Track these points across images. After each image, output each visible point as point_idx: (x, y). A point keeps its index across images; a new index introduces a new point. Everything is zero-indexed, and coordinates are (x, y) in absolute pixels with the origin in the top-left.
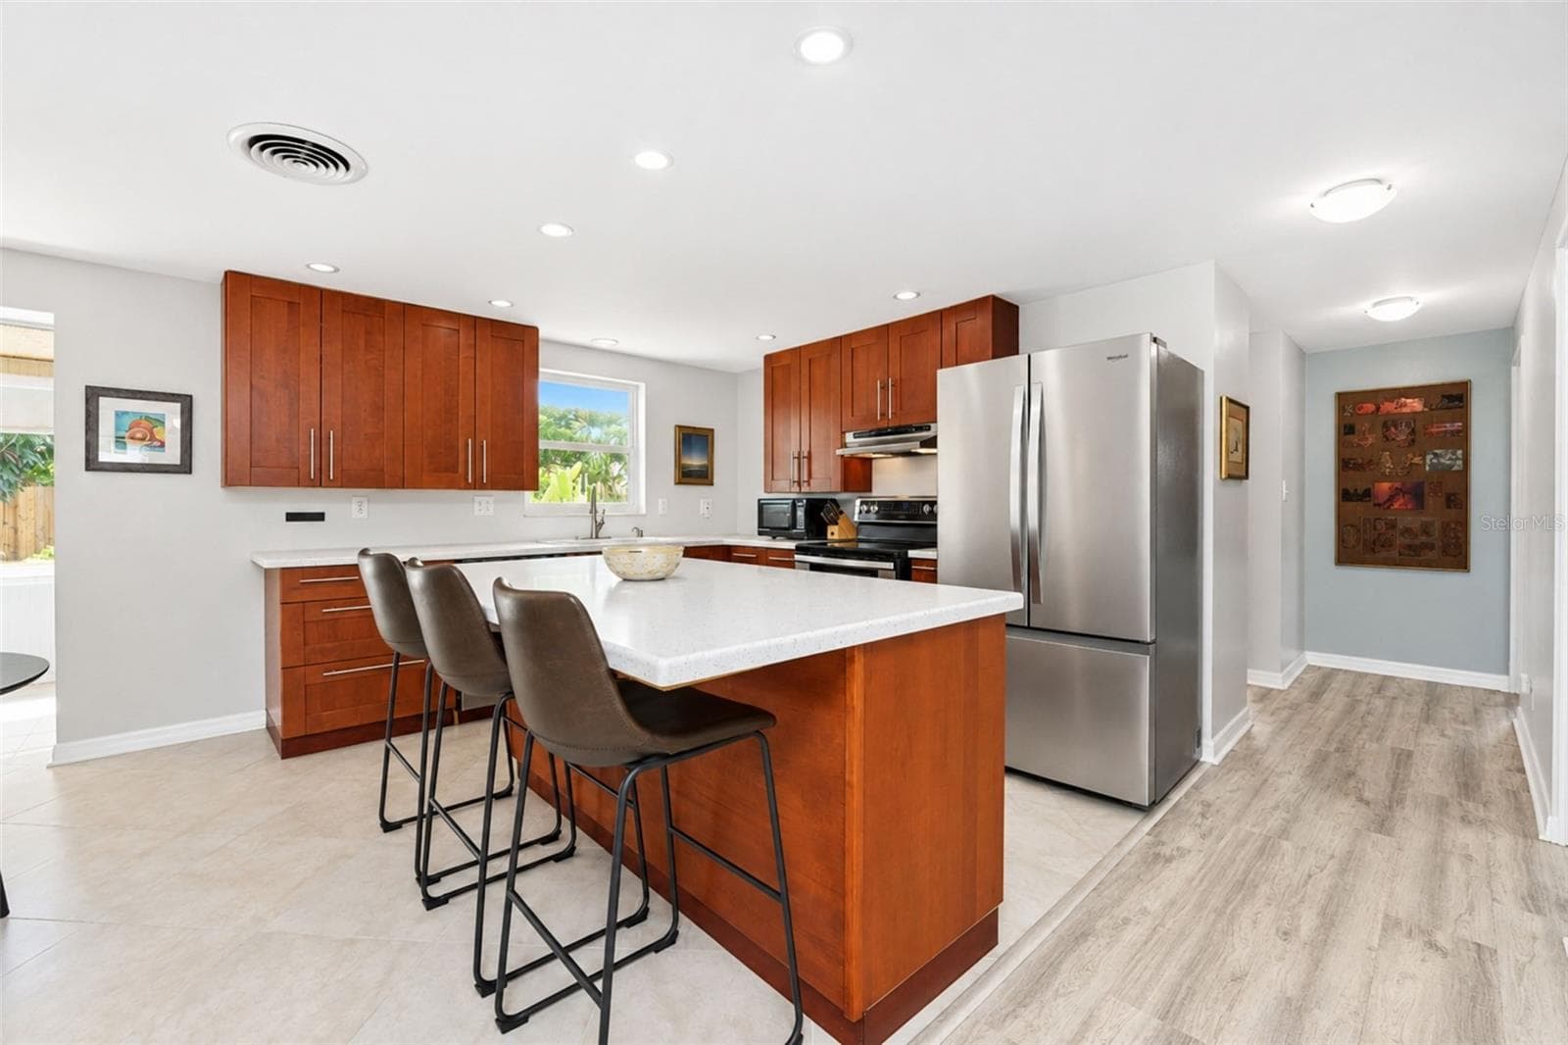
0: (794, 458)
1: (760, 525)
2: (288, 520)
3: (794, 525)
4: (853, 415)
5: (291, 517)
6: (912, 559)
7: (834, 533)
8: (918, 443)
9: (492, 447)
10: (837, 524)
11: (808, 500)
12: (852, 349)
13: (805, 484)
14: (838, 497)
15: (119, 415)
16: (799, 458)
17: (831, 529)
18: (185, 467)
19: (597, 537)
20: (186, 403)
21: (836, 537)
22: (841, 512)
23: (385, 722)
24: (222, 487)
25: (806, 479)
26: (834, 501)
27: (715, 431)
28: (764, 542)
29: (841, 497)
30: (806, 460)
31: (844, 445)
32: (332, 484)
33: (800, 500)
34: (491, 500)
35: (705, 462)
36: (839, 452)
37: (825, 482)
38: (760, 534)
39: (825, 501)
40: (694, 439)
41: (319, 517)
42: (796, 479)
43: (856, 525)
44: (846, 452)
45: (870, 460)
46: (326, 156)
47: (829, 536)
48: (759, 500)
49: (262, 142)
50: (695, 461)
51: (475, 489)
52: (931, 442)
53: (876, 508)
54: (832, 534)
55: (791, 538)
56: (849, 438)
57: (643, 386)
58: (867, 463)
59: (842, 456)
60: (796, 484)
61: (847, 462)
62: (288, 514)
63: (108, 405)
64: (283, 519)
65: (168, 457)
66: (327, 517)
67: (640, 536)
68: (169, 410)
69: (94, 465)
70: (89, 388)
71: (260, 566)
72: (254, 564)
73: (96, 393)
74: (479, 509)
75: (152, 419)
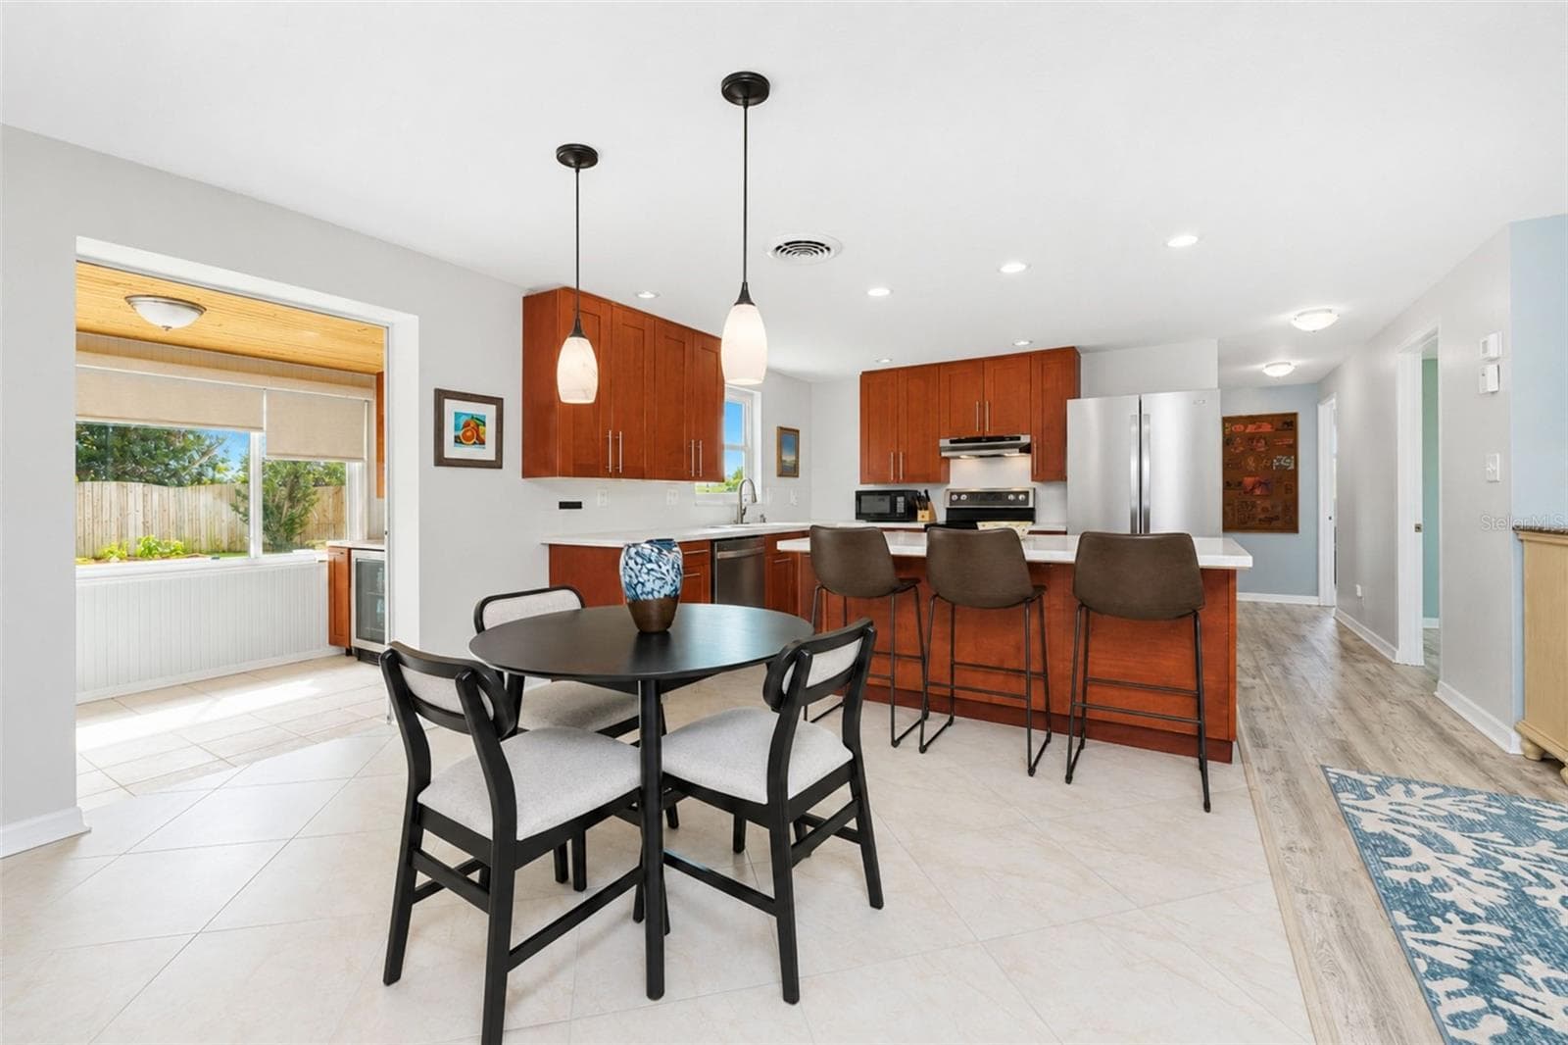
1: (859, 511)
3: (894, 511)
4: (950, 426)
5: (563, 505)
9: (703, 446)
10: (927, 509)
12: (950, 375)
15: (457, 415)
16: (896, 457)
17: (921, 513)
18: (496, 464)
19: (742, 523)
20: (498, 402)
22: (929, 500)
24: (523, 478)
25: (902, 474)
27: (800, 432)
30: (902, 459)
34: (676, 491)
35: (795, 458)
40: (788, 438)
41: (578, 505)
46: (815, 247)
48: (857, 492)
50: (789, 458)
53: (965, 497)
54: (923, 517)
57: (759, 394)
62: (561, 503)
63: (451, 406)
64: (558, 507)
65: (488, 453)
66: (583, 505)
67: (764, 521)
68: (489, 412)
69: (441, 460)
70: (439, 392)
71: (551, 544)
72: (544, 545)
73: (443, 395)
74: (670, 500)
75: (480, 422)
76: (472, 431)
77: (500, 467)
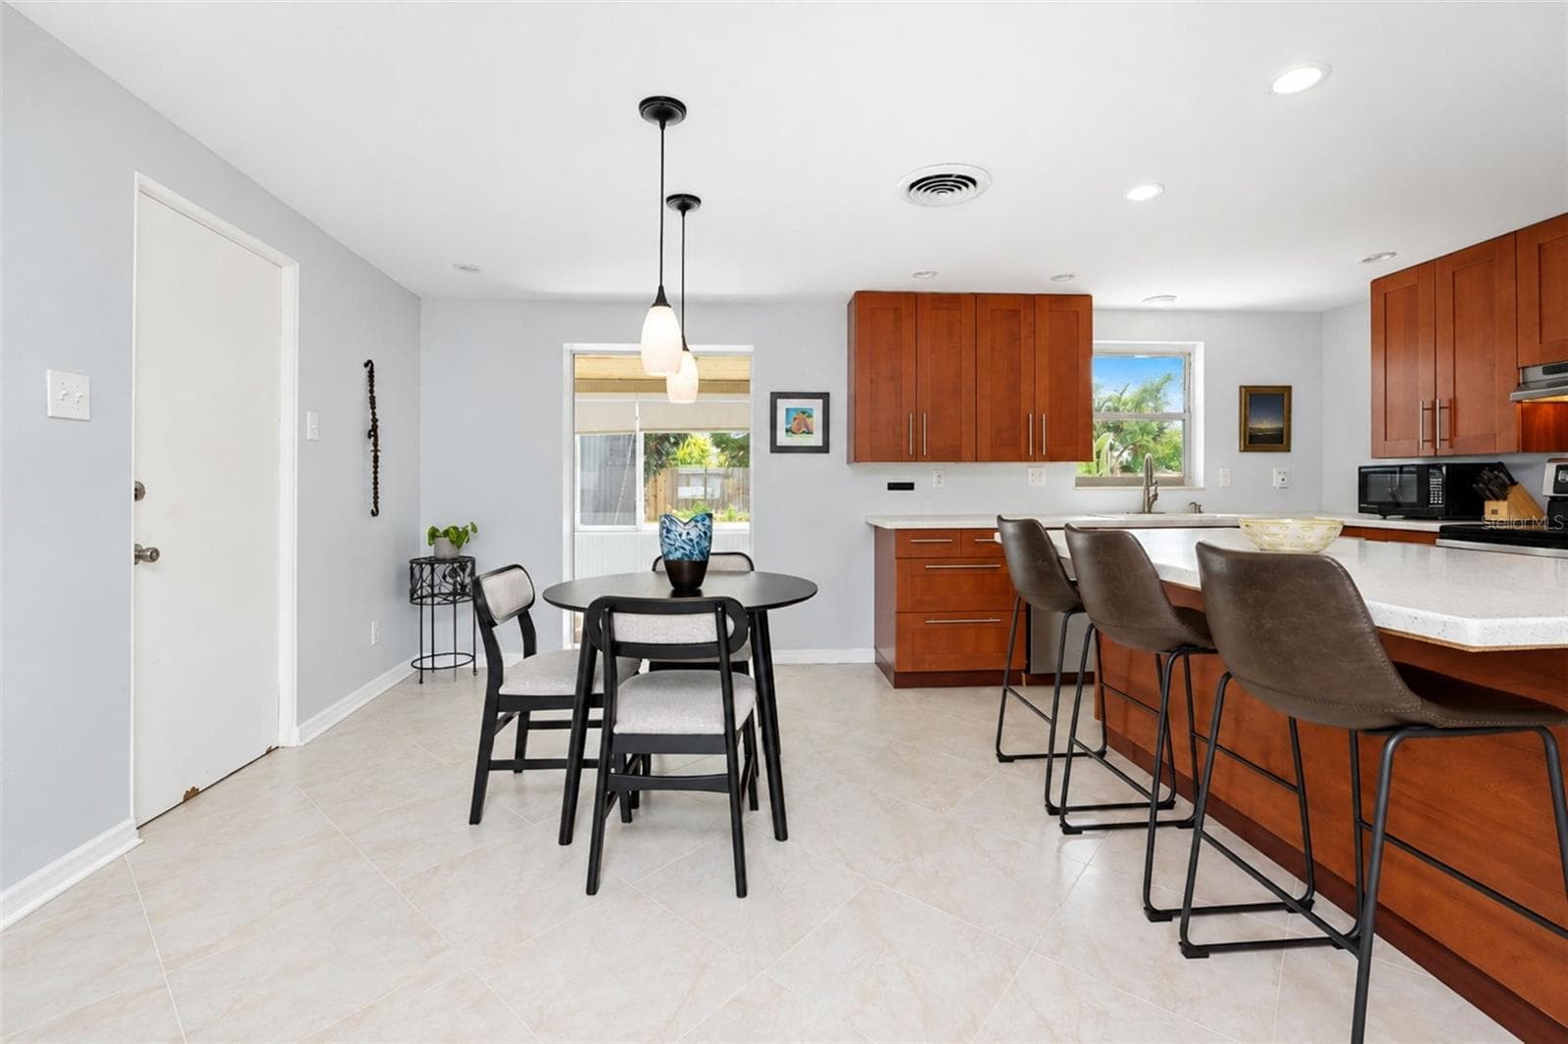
0: (1424, 409)
1: (1364, 500)
2: (889, 489)
3: (1423, 500)
4: (1540, 343)
5: (892, 487)
7: (1496, 513)
9: (1050, 420)
10: (1503, 498)
11: (1448, 466)
12: (1540, 246)
13: (1445, 444)
14: (1506, 460)
16: (1433, 409)
17: (1490, 506)
18: (824, 449)
19: (1150, 512)
20: (825, 397)
21: (1498, 517)
22: (1514, 483)
23: (1003, 671)
24: (848, 462)
25: (1446, 436)
26: (1500, 466)
27: (1294, 389)
28: (1375, 522)
29: (1515, 459)
30: (1446, 412)
31: (1523, 386)
32: (925, 459)
33: (1438, 467)
34: (1044, 470)
35: (1278, 425)
36: (1513, 396)
37: (1482, 440)
38: (1361, 510)
39: (1482, 467)
40: (1264, 399)
41: (910, 486)
42: (1428, 438)
43: (1548, 500)
44: (1528, 395)
46: (966, 181)
47: (1488, 516)
48: (1360, 468)
49: (921, 183)
50: (1265, 424)
51: (1035, 461)
54: (1493, 512)
55: (1424, 518)
56: (1536, 374)
59: (1519, 402)
60: (1427, 444)
61: (1524, 412)
62: (889, 484)
63: (782, 404)
64: (886, 488)
65: (816, 440)
66: (915, 487)
67: (1200, 512)
68: (816, 405)
69: (776, 448)
70: (772, 394)
71: (876, 527)
72: (870, 525)
73: (775, 396)
74: (1033, 480)
75: (806, 413)
76: (802, 421)
77: (828, 452)
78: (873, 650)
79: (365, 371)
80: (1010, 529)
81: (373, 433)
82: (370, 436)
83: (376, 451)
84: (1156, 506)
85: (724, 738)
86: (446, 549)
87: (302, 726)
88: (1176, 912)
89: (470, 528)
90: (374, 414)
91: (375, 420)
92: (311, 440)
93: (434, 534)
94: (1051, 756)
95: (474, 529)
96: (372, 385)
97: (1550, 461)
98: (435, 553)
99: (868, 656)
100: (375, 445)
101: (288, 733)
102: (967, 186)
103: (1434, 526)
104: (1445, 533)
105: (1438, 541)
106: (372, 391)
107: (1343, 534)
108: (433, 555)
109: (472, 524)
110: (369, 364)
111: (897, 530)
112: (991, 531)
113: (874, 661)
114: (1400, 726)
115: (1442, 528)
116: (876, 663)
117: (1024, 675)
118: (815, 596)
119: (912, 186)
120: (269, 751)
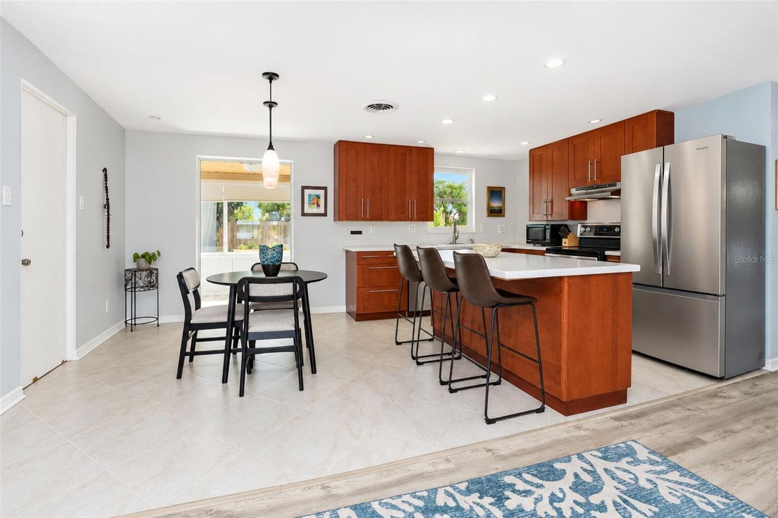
0: (544, 202)
1: (528, 238)
2: (351, 234)
3: (545, 238)
4: (575, 179)
5: (353, 233)
6: (606, 255)
7: (566, 243)
8: (610, 193)
9: (417, 202)
10: (567, 238)
11: (551, 225)
13: (550, 216)
14: (567, 223)
15: (310, 195)
16: (546, 202)
17: (564, 240)
18: (325, 215)
19: (456, 243)
20: (325, 189)
21: (567, 245)
22: (570, 232)
23: (397, 311)
24: (334, 221)
25: (550, 213)
26: (566, 226)
27: (506, 189)
28: (531, 247)
29: (569, 223)
30: (550, 203)
31: (570, 195)
32: (368, 219)
33: (548, 225)
34: (415, 225)
35: (501, 205)
36: (567, 198)
37: (560, 215)
38: (527, 242)
39: (561, 226)
40: (496, 193)
41: (360, 233)
42: (545, 214)
43: (579, 238)
44: (572, 199)
45: (586, 202)
47: (564, 245)
48: (527, 226)
49: (371, 106)
50: (496, 204)
51: (411, 221)
52: (618, 192)
53: (589, 229)
54: (565, 243)
55: (543, 245)
56: (573, 191)
57: (474, 170)
58: (584, 204)
59: (569, 200)
60: (545, 216)
61: (572, 204)
62: (352, 231)
63: (307, 192)
64: (350, 233)
65: (321, 210)
66: (363, 232)
67: (473, 243)
68: (321, 193)
69: (304, 214)
70: (302, 187)
71: (346, 251)
72: (344, 250)
73: (304, 188)
74: (411, 230)
75: (318, 197)
76: (316, 201)
78: (345, 306)
79: (102, 174)
80: (399, 249)
81: (107, 206)
82: (105, 208)
83: (108, 215)
84: (457, 241)
85: (294, 332)
86: (143, 263)
87: (79, 349)
88: (448, 382)
89: (156, 253)
90: (107, 196)
91: (108, 199)
92: (81, 210)
93: (136, 257)
94: (413, 342)
95: (159, 253)
96: (106, 180)
97: (580, 223)
98: (137, 266)
99: (343, 309)
100: (108, 212)
101: (72, 354)
102: (389, 108)
103: (544, 248)
104: (548, 251)
105: (546, 254)
106: (106, 184)
107: (502, 251)
108: (136, 267)
109: (158, 251)
110: (105, 170)
111: (357, 252)
112: (392, 252)
113: (345, 311)
114: (498, 304)
115: (547, 249)
116: (347, 312)
117: (407, 312)
118: (326, 279)
119: (369, 106)
120: (63, 362)
